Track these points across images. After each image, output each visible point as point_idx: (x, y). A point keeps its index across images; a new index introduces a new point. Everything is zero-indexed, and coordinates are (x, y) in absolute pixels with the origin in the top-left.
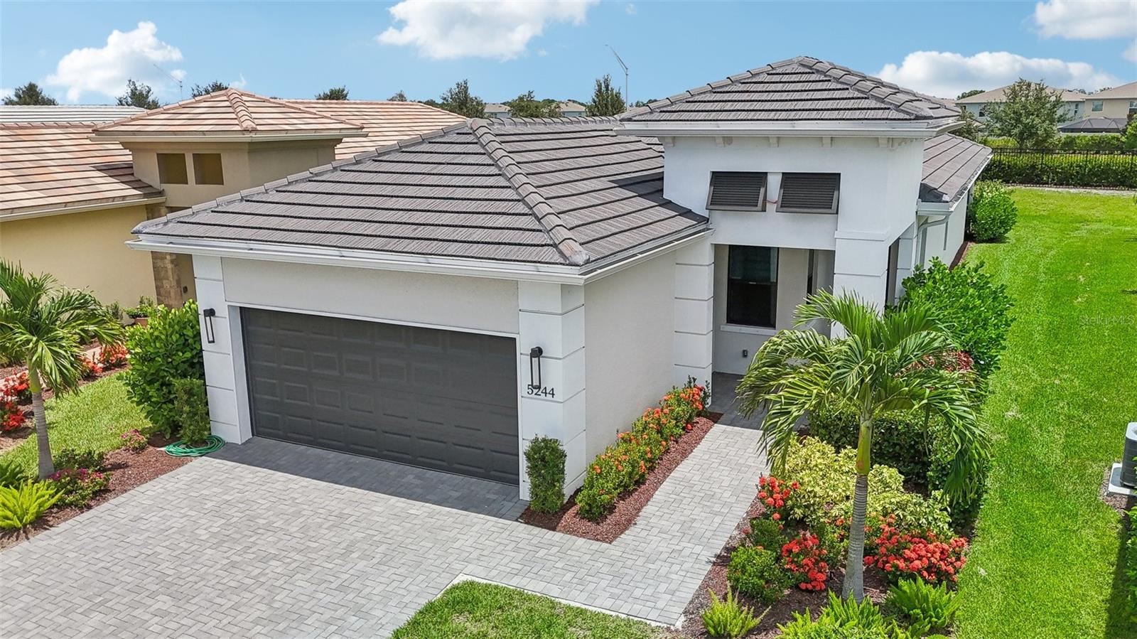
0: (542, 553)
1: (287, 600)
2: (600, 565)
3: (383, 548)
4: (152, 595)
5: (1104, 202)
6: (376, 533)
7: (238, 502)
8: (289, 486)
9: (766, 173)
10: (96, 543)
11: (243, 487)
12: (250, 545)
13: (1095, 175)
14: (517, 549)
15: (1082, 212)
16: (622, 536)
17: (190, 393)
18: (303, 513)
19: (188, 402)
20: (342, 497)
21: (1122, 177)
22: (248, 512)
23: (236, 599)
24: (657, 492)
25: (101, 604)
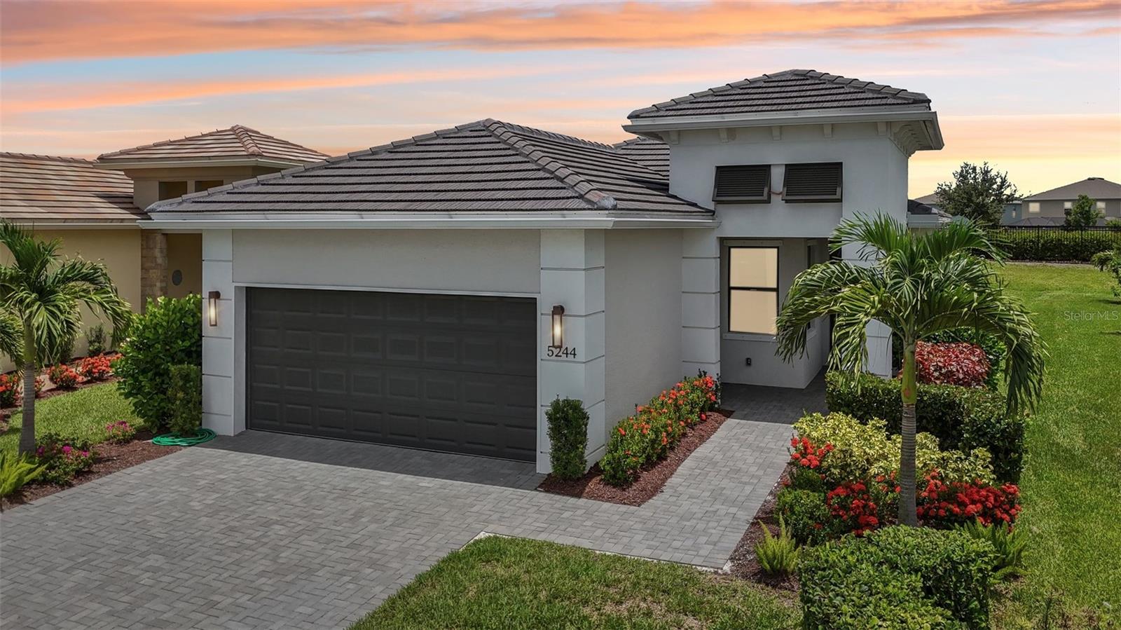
0: (566, 515)
1: (294, 556)
2: (632, 523)
3: (394, 513)
4: (143, 555)
5: (1060, 273)
6: (386, 502)
7: (234, 480)
8: (288, 467)
9: (770, 166)
10: (79, 514)
11: (237, 468)
12: (249, 513)
13: (1049, 250)
14: (540, 511)
15: (1041, 282)
16: (651, 501)
17: (186, 378)
18: (306, 488)
19: (183, 389)
20: (346, 474)
21: (1074, 252)
22: (244, 488)
23: (237, 556)
24: (679, 468)
25: (84, 563)
